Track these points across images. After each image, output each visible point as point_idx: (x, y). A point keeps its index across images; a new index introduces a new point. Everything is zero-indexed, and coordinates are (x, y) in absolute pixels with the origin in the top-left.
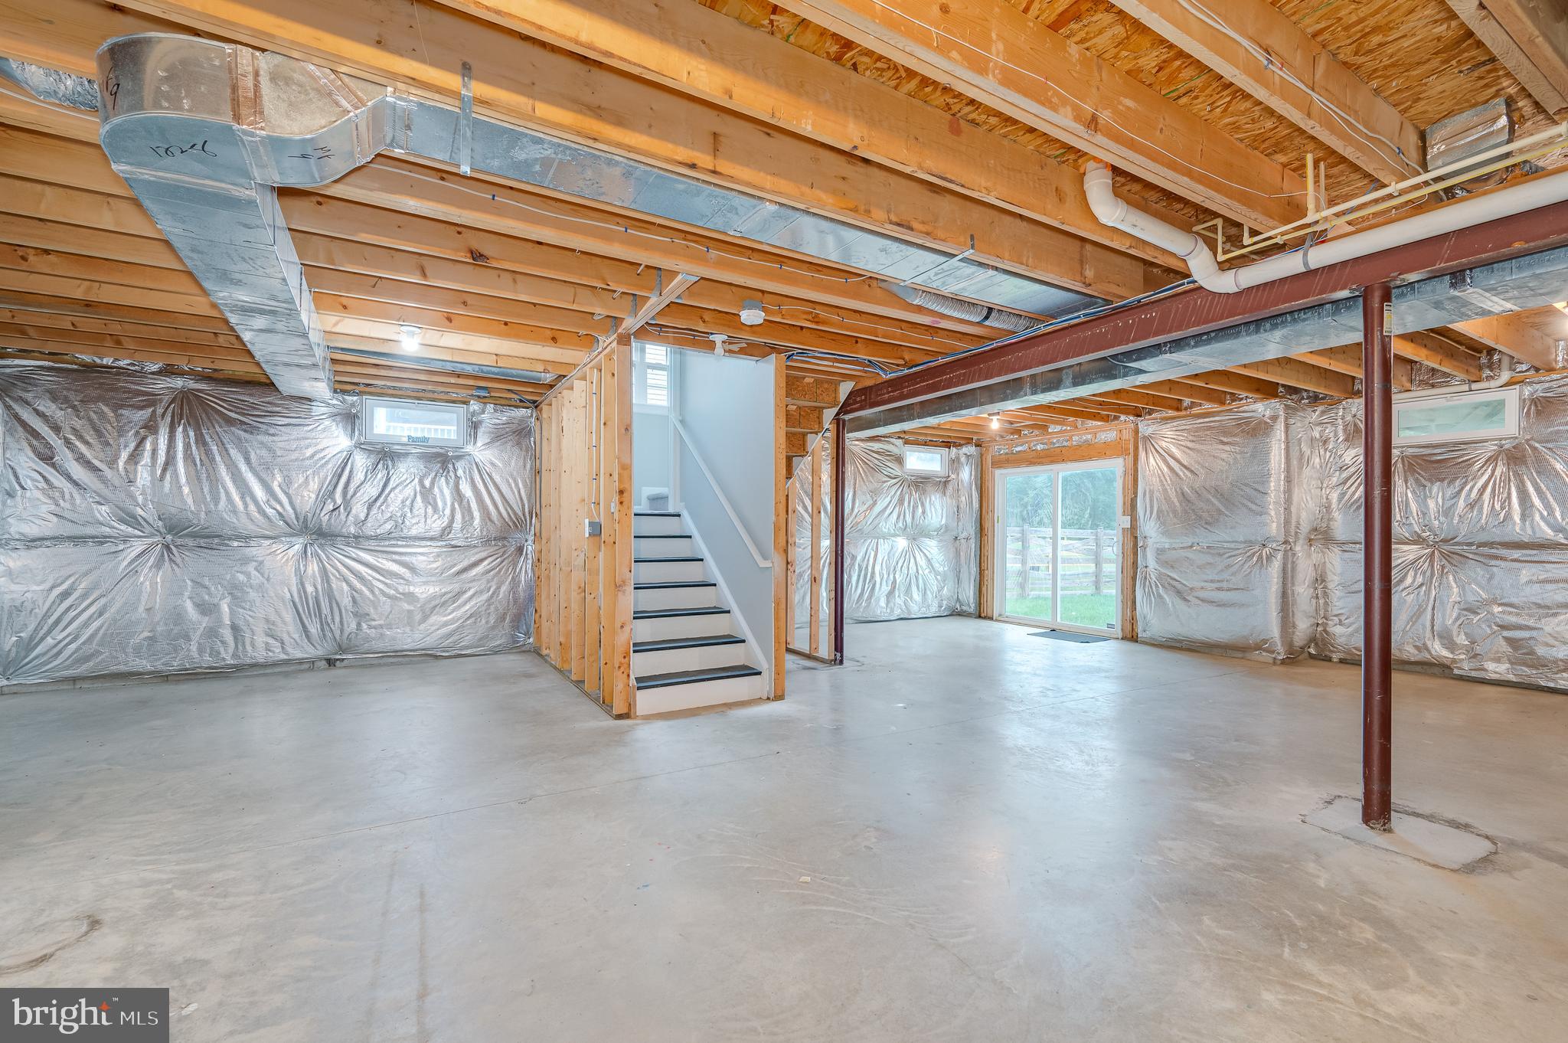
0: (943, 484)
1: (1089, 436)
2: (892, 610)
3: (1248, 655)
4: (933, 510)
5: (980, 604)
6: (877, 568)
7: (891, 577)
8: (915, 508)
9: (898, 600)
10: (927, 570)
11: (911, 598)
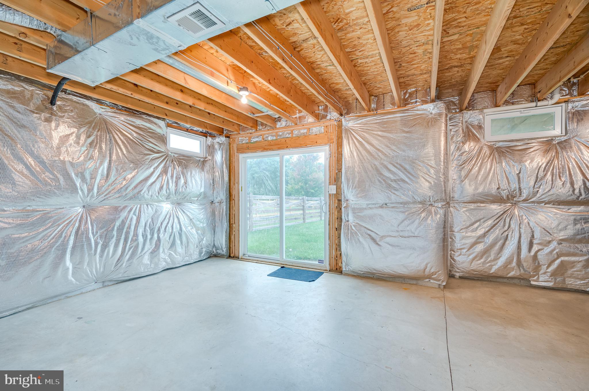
0: (202, 163)
1: (305, 131)
2: (156, 264)
3: (420, 282)
4: (194, 181)
5: (230, 248)
6: (140, 231)
7: (156, 236)
8: (178, 178)
9: (162, 255)
10: (189, 228)
11: (175, 252)
